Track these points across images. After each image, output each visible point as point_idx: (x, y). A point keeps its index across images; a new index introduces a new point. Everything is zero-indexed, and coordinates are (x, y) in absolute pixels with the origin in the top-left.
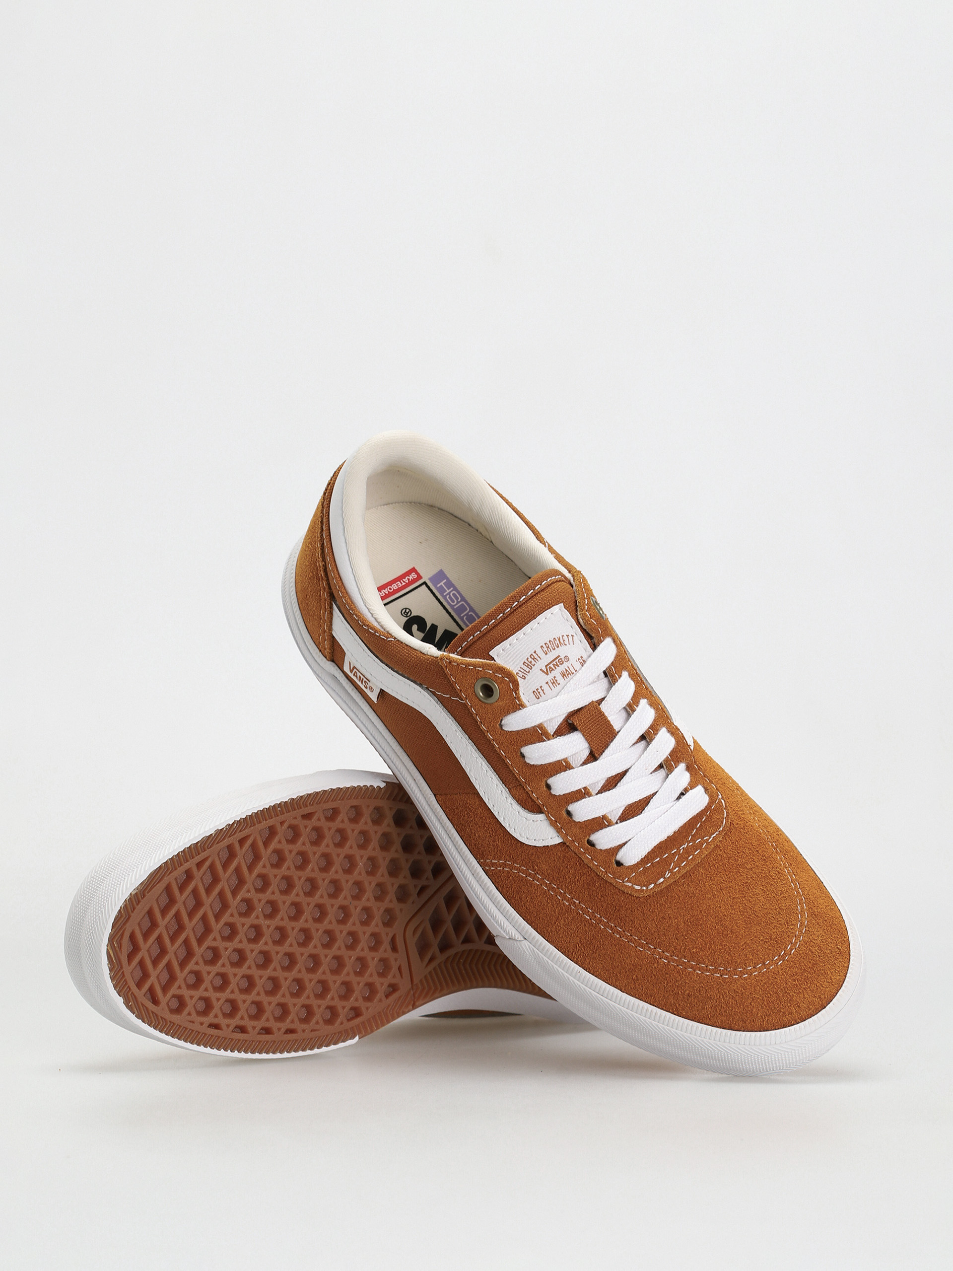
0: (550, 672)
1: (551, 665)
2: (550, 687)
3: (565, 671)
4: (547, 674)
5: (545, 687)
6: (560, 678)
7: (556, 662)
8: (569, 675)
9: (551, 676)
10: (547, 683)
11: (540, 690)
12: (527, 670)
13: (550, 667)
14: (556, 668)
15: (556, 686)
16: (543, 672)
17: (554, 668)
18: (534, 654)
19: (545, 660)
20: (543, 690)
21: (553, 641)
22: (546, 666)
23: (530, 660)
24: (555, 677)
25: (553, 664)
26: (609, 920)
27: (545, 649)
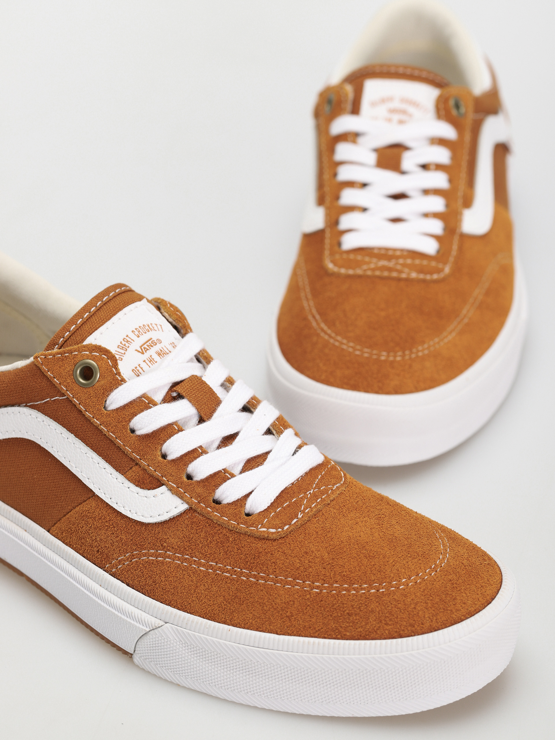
0: (146, 352)
1: (145, 346)
2: (147, 364)
3: (160, 351)
4: (143, 353)
5: (143, 365)
6: (156, 357)
7: (149, 343)
8: (165, 355)
9: (147, 355)
10: (144, 361)
11: (138, 368)
12: (123, 352)
13: (145, 348)
14: (150, 348)
15: (154, 364)
16: (139, 352)
17: (149, 349)
18: (127, 338)
19: (138, 343)
20: (142, 368)
21: (143, 327)
22: (141, 347)
23: (123, 343)
24: (151, 356)
25: (147, 345)
26: (251, 570)
27: (137, 333)
